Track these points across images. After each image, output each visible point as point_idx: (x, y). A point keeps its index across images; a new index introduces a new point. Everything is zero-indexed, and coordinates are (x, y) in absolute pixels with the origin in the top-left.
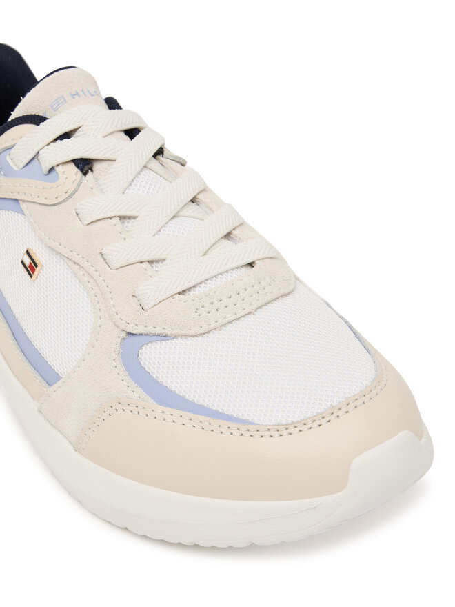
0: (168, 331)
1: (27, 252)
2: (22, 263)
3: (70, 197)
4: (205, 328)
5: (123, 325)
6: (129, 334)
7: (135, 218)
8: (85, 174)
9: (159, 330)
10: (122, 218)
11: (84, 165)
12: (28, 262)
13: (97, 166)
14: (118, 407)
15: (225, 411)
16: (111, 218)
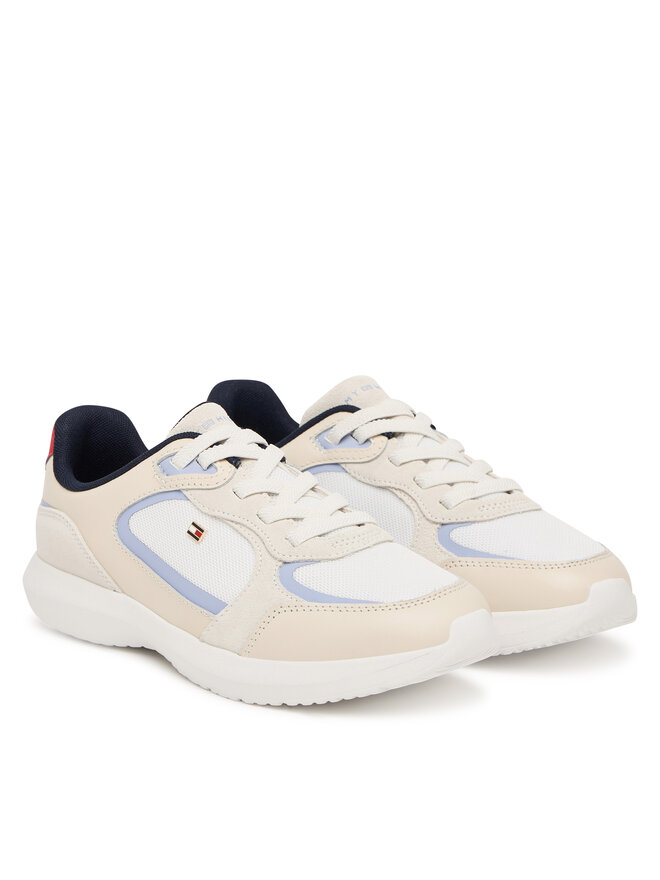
0: (315, 558)
1: (194, 524)
2: (189, 532)
3: (227, 482)
4: (341, 555)
5: (280, 557)
6: (285, 563)
7: (277, 494)
8: (237, 467)
9: (307, 557)
10: (270, 494)
11: (235, 461)
12: (194, 530)
13: (244, 463)
14: (280, 610)
15: (355, 598)
16: (261, 493)
